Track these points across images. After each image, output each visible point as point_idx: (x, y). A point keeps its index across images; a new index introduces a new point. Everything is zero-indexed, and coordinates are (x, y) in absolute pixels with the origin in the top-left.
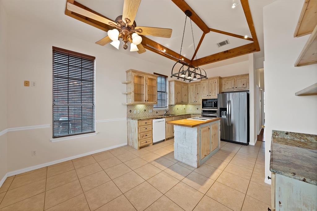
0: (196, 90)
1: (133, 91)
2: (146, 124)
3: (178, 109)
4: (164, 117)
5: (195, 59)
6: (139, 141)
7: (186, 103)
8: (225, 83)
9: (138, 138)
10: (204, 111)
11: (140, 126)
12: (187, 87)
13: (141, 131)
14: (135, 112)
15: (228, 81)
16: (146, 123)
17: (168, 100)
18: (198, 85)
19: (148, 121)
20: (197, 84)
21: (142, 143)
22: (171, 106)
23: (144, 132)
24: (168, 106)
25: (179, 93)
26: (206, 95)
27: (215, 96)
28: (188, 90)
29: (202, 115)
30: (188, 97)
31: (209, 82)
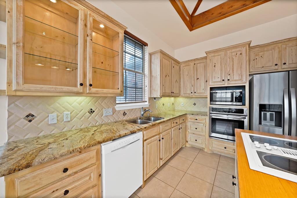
0: (194, 73)
3: (163, 105)
4: (139, 130)
7: (177, 95)
8: (256, 55)
10: (213, 109)
12: (178, 67)
14: (52, 118)
15: (262, 53)
17: (147, 89)
18: (198, 65)
20: (197, 62)
22: (153, 99)
24: (147, 99)
25: (167, 76)
26: (219, 80)
27: (241, 80)
28: (180, 75)
29: (210, 116)
30: (180, 85)
31: (225, 55)
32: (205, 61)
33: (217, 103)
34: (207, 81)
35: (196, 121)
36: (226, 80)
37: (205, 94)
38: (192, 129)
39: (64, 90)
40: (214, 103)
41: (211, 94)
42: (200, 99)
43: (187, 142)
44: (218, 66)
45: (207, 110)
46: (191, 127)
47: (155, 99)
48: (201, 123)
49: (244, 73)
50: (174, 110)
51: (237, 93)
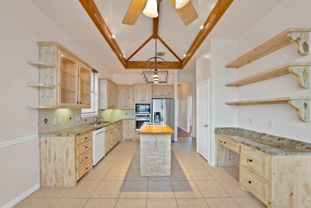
0: (127, 94)
1: (59, 83)
2: (87, 140)
3: (106, 114)
4: (104, 126)
5: (130, 60)
6: (77, 171)
8: (155, 90)
9: (76, 166)
10: (137, 116)
11: (78, 146)
12: (117, 89)
13: (80, 154)
14: (54, 123)
15: (157, 89)
16: (86, 138)
17: (97, 103)
18: (129, 89)
19: (89, 134)
20: (129, 87)
21: (81, 172)
23: (84, 154)
24: (97, 111)
25: (111, 95)
26: (140, 100)
27: (149, 101)
28: (117, 93)
29: (135, 120)
30: (117, 100)
31: (143, 87)
32: (133, 87)
33: (140, 112)
34: (134, 100)
35: (128, 123)
36: (143, 100)
37: (133, 108)
38: (126, 129)
39: (72, 106)
40: (138, 112)
41: (136, 107)
42: (130, 110)
43: (123, 137)
44: (139, 92)
45: (134, 117)
46: (125, 128)
47: (103, 110)
48: (131, 124)
49: (150, 98)
50: (112, 118)
51: (148, 107)
